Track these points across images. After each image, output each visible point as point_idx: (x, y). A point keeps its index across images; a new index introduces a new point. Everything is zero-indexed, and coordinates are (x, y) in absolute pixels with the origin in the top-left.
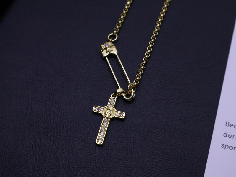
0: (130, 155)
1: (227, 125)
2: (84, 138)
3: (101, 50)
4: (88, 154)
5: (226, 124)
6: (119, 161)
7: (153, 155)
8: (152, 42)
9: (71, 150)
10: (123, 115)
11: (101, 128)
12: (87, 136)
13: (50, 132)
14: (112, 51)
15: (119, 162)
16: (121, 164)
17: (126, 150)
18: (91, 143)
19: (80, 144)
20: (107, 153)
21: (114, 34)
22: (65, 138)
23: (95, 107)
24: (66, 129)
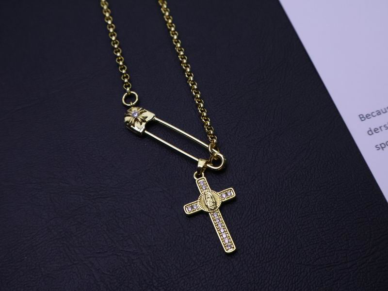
0: (281, 237)
1: (363, 119)
3: (129, 126)
4: (227, 275)
5: (361, 118)
6: (273, 255)
8: (188, 72)
10: (231, 193)
11: (217, 229)
13: (151, 283)
14: (146, 117)
15: (274, 257)
16: (279, 257)
17: (270, 234)
18: (219, 258)
21: (129, 94)
23: (186, 207)
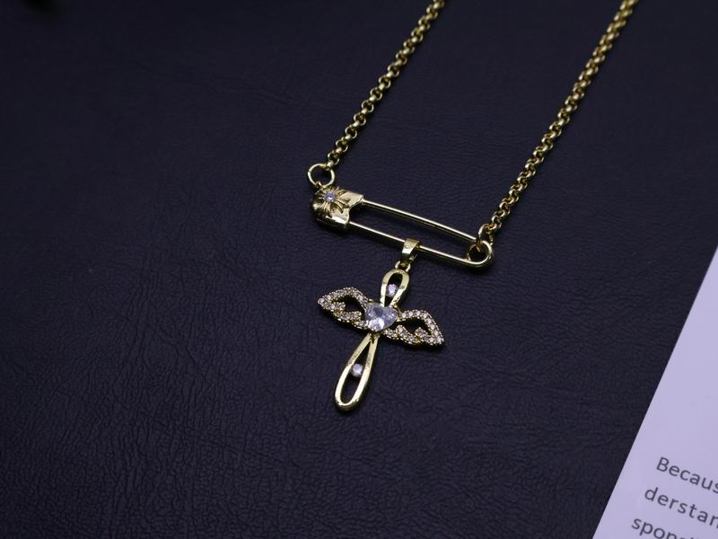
2: (259, 446)
7: (437, 522)
9: (221, 472)
12: (268, 443)
19: (247, 462)
20: (312, 496)
22: (212, 438)
24: (217, 415)
